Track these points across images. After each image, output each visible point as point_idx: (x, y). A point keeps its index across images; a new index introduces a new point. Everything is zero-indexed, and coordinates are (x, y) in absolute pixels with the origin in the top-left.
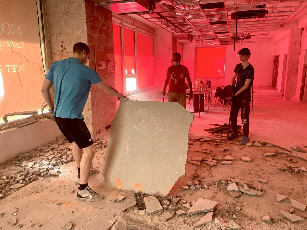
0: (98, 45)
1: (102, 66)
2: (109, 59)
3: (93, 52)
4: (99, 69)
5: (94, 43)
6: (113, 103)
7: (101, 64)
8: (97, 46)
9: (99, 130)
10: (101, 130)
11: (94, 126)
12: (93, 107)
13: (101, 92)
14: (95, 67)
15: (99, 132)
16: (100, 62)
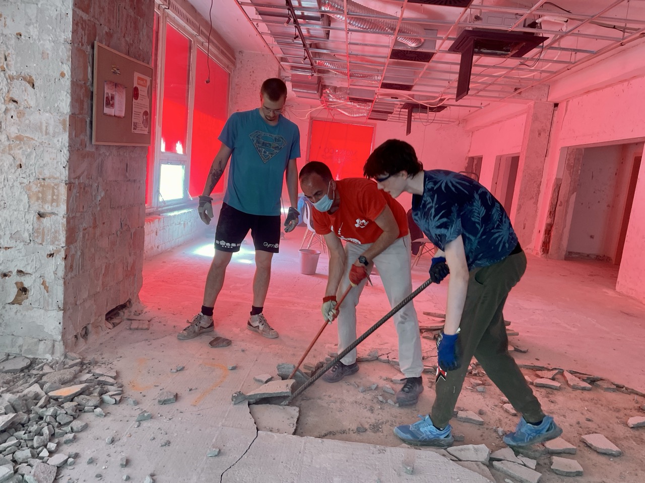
0: (106, 29)
1: (113, 105)
2: (136, 89)
3: (89, 48)
4: (105, 114)
5: (94, 17)
6: (135, 233)
7: (113, 98)
8: (104, 32)
9: (86, 327)
10: (90, 327)
11: (68, 313)
12: (72, 246)
13: (103, 194)
14: (89, 101)
15: (83, 333)
16: (108, 91)
